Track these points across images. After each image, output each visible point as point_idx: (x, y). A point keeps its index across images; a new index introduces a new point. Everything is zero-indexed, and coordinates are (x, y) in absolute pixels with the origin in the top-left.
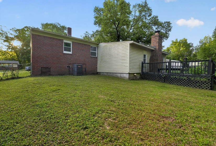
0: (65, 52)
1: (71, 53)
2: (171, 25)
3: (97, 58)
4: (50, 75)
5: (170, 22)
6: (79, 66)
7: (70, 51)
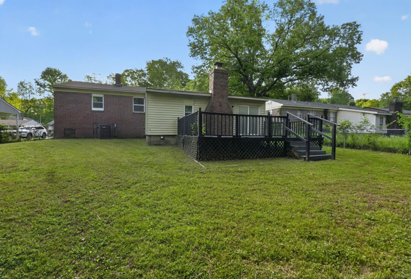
0: (94, 109)
1: (102, 109)
2: (358, 29)
3: (144, 114)
4: (74, 138)
5: (355, 23)
6: (104, 126)
7: (102, 107)
